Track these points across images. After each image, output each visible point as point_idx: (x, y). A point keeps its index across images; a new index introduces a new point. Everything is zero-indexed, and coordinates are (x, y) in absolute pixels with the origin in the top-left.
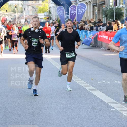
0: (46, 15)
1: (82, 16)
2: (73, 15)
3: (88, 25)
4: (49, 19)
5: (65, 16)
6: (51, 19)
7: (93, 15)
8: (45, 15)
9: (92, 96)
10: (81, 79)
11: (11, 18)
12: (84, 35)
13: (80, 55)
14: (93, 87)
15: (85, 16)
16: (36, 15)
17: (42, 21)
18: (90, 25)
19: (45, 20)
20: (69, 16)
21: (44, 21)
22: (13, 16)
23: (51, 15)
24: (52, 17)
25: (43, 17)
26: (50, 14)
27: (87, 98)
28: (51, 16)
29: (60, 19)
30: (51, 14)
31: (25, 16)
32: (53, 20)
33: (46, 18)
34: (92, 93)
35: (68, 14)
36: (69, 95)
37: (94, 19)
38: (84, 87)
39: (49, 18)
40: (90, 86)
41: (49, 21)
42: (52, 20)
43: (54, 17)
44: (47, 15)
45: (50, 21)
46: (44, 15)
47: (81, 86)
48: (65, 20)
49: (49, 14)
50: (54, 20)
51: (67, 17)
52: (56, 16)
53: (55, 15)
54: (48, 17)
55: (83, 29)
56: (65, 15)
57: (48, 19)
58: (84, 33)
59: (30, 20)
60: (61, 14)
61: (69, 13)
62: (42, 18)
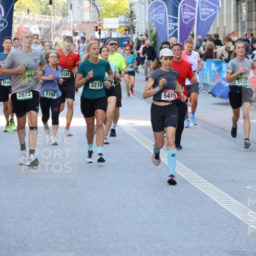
0: (123, 22)
1: (210, 25)
2: (187, 22)
3: (223, 47)
4: (129, 31)
5: (168, 24)
6: (135, 32)
7: (237, 22)
8: (120, 23)
9: (234, 221)
10: (206, 179)
11: (40, 29)
12: (214, 72)
13: (203, 121)
14: (236, 199)
15: (218, 25)
16: (98, 22)
17: (114, 35)
18: (229, 48)
19: (119, 34)
20: (178, 24)
21: (119, 37)
22: (44, 24)
23: (134, 21)
24: (136, 26)
25: (116, 26)
26: (132, 20)
27: (220, 227)
28: (135, 23)
29: (156, 32)
30: (135, 18)
31: (72, 24)
32: (139, 35)
33: (123, 29)
34: (233, 213)
35: (176, 21)
36: (178, 217)
37: (238, 31)
38: (214, 199)
39: (130, 29)
40: (229, 196)
41: (129, 36)
42: (136, 35)
43: (142, 26)
44: (126, 22)
45: (132, 37)
46: (118, 22)
47: (206, 196)
48: (169, 35)
49: (129, 19)
50: (141, 35)
51: (173, 28)
52: (147, 25)
53: (144, 22)
54: (128, 27)
55: (212, 58)
56: (169, 22)
57: (127, 32)
58: (214, 67)
59: (84, 34)
60: (159, 20)
61: (179, 18)
62: (114, 30)
